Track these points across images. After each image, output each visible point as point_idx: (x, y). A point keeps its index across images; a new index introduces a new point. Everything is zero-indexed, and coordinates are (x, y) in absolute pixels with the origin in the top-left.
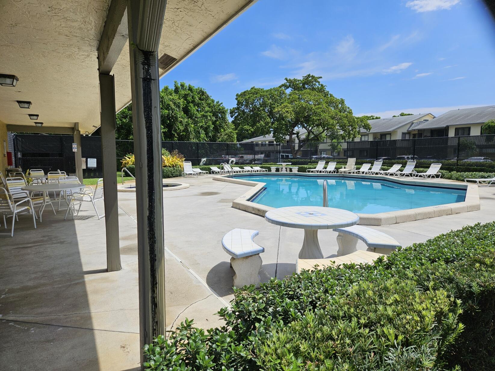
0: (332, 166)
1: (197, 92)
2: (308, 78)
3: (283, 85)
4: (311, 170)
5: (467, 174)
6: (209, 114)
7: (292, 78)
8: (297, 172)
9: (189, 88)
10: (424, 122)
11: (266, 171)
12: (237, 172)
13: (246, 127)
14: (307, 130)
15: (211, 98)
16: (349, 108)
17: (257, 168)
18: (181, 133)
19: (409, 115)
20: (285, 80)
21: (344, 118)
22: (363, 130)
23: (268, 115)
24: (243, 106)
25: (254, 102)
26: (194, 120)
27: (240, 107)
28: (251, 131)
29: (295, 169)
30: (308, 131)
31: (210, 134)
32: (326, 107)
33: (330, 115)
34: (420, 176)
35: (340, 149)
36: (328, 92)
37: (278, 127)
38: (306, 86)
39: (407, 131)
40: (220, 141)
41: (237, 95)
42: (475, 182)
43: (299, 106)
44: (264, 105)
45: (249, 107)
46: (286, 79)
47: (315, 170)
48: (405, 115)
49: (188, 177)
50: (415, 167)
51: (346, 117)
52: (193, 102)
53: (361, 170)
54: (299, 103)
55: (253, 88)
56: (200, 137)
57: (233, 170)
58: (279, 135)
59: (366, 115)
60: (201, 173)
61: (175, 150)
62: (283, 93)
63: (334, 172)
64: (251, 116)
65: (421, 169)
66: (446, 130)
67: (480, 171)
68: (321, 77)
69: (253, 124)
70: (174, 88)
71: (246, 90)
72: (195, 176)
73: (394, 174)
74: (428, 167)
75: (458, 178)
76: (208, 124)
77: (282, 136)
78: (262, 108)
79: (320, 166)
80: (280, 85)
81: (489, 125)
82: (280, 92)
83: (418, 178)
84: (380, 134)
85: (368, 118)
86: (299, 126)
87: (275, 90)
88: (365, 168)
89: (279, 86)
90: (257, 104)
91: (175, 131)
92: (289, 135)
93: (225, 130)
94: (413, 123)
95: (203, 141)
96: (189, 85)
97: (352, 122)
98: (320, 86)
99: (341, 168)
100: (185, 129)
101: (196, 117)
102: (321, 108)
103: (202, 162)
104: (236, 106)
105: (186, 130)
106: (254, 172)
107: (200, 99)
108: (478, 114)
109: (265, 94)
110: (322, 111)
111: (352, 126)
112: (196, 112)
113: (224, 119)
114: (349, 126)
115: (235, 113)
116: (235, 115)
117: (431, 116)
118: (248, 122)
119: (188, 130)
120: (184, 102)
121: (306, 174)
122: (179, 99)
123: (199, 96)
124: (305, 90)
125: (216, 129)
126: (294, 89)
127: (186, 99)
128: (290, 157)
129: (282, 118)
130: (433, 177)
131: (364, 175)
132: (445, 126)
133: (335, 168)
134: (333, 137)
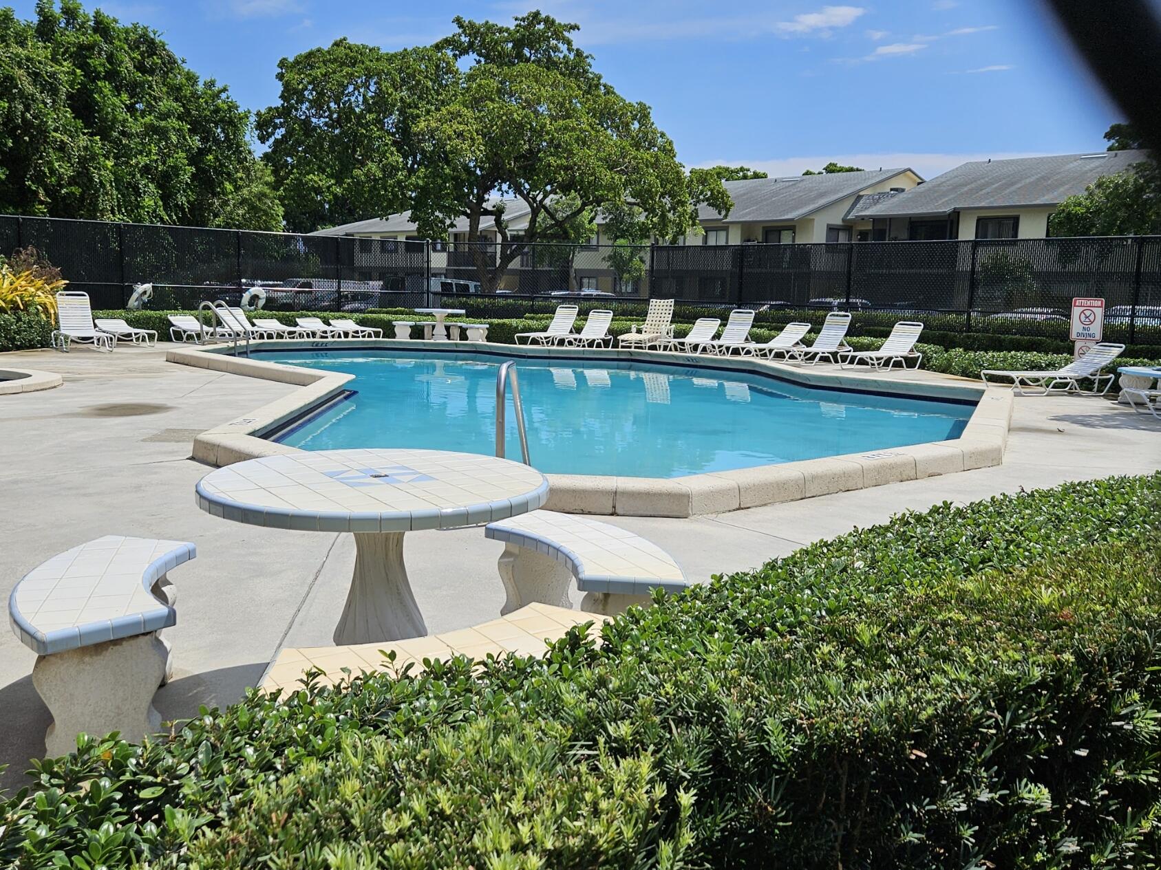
0: (598, 325)
1: (126, 39)
2: (531, 24)
3: (447, 42)
4: (532, 335)
5: (993, 356)
6: (174, 122)
7: (479, 21)
8: (482, 342)
9: (97, 22)
10: (893, 196)
11: (377, 335)
12: (270, 336)
13: (316, 178)
14: (529, 202)
15: (186, 67)
16: (663, 135)
17: (349, 325)
18: (62, 186)
19: (851, 170)
20: (455, 25)
21: (647, 167)
22: (707, 212)
23: (395, 143)
24: (302, 103)
25: (343, 93)
26: (116, 142)
27: (292, 106)
28: (335, 195)
29: (478, 333)
30: (531, 206)
31: (182, 199)
32: (588, 128)
33: (602, 155)
34: (862, 362)
35: (640, 270)
36: (599, 78)
37: (427, 184)
38: (526, 52)
39: (843, 220)
40: (218, 226)
41: (282, 64)
42: (1010, 381)
43: (500, 117)
44: (380, 104)
45: (329, 108)
46: (458, 21)
47: (542, 335)
48: (839, 171)
49: (73, 350)
50: (849, 333)
51: (655, 165)
52: (112, 75)
53: (690, 339)
54: (502, 108)
55: (341, 41)
56: (138, 207)
57: (255, 329)
58: (433, 213)
59: (724, 165)
60: (130, 335)
61: (25, 248)
62: (449, 71)
63: (606, 343)
64: (334, 141)
65: (866, 340)
66: (952, 222)
67: (1028, 348)
68: (575, 27)
69: (341, 172)
70: (35, 19)
71: (314, 48)
72: (104, 344)
73: (788, 352)
74: (886, 335)
75: (966, 368)
76: (171, 162)
77: (441, 216)
78: (373, 116)
79: (562, 322)
80: (438, 39)
81: (1069, 213)
82: (437, 66)
83: (854, 366)
84: (764, 228)
85: (730, 174)
86: (505, 187)
87: (421, 55)
88: (702, 331)
89: (434, 42)
90: (357, 101)
91: (39, 178)
92: (468, 216)
93: (238, 188)
94: (859, 198)
95: (152, 222)
96: (98, 14)
97: (673, 182)
98: (572, 56)
99: (628, 331)
100: (79, 173)
101: (123, 133)
102: (574, 129)
103: (135, 296)
104: (278, 103)
105: (83, 177)
106: (333, 336)
107: (140, 67)
108: (1043, 178)
109: (383, 66)
110: (577, 140)
111: (673, 196)
112: (123, 115)
113: (235, 147)
114: (662, 196)
115: (276, 127)
116: (274, 134)
117: (911, 179)
118: (321, 160)
119: (91, 180)
120: (74, 73)
121: (509, 349)
122: (54, 60)
123: (136, 55)
124: (521, 64)
125: (206, 181)
126: (487, 57)
127: (83, 66)
128: (472, 290)
129: (441, 156)
130: (898, 365)
131: (697, 354)
132: (948, 209)
133: (610, 331)
134: (618, 229)
